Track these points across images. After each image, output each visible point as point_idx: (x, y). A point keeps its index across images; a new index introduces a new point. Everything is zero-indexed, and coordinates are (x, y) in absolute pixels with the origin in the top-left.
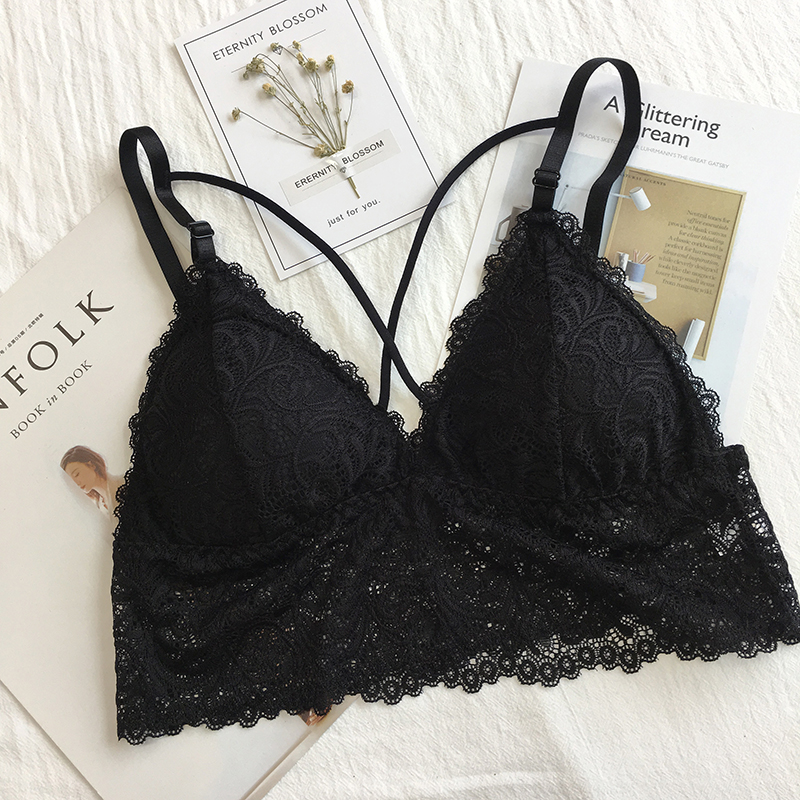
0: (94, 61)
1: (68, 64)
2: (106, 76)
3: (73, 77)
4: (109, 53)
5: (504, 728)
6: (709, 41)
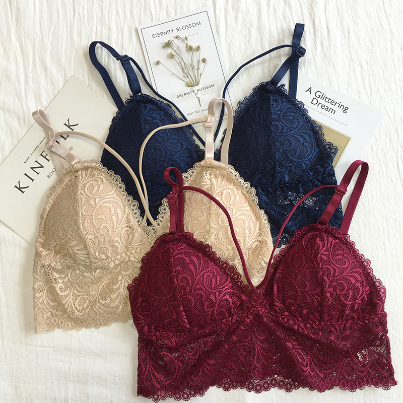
0: (105, 29)
1: (95, 28)
3: (96, 34)
4: (112, 27)
6: (352, 73)
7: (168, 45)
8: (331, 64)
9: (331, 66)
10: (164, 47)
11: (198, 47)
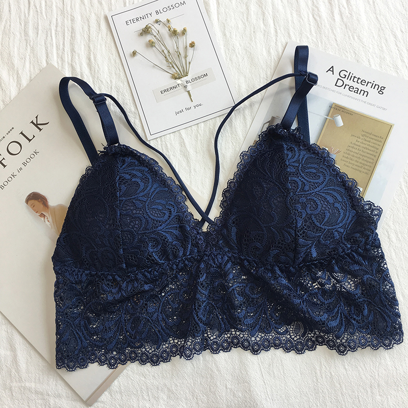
0: (67, 20)
1: (54, 20)
2: (72, 29)
3: (56, 27)
4: (75, 16)
5: (229, 386)
6: (383, 45)
7: (146, 31)
8: (355, 37)
9: (356, 38)
10: (141, 34)
11: (184, 30)
